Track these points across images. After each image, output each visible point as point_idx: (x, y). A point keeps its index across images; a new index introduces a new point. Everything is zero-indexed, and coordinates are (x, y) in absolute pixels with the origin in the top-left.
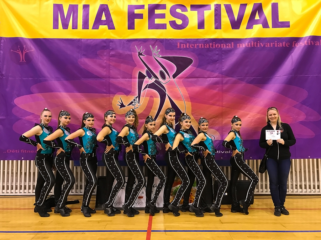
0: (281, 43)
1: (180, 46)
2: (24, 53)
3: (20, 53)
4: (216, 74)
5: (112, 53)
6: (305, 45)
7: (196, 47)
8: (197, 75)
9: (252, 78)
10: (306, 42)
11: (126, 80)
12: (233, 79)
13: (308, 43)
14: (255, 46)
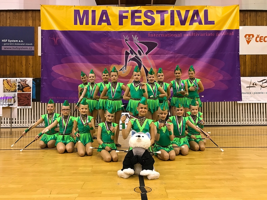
0: (209, 34)
1: (150, 35)
2: (57, 39)
3: (54, 39)
4: (171, 52)
5: (110, 39)
6: (223, 35)
7: (159, 36)
8: (160, 53)
9: (192, 55)
10: (224, 33)
11: (118, 56)
12: (181, 55)
13: (225, 34)
14: (194, 35)
